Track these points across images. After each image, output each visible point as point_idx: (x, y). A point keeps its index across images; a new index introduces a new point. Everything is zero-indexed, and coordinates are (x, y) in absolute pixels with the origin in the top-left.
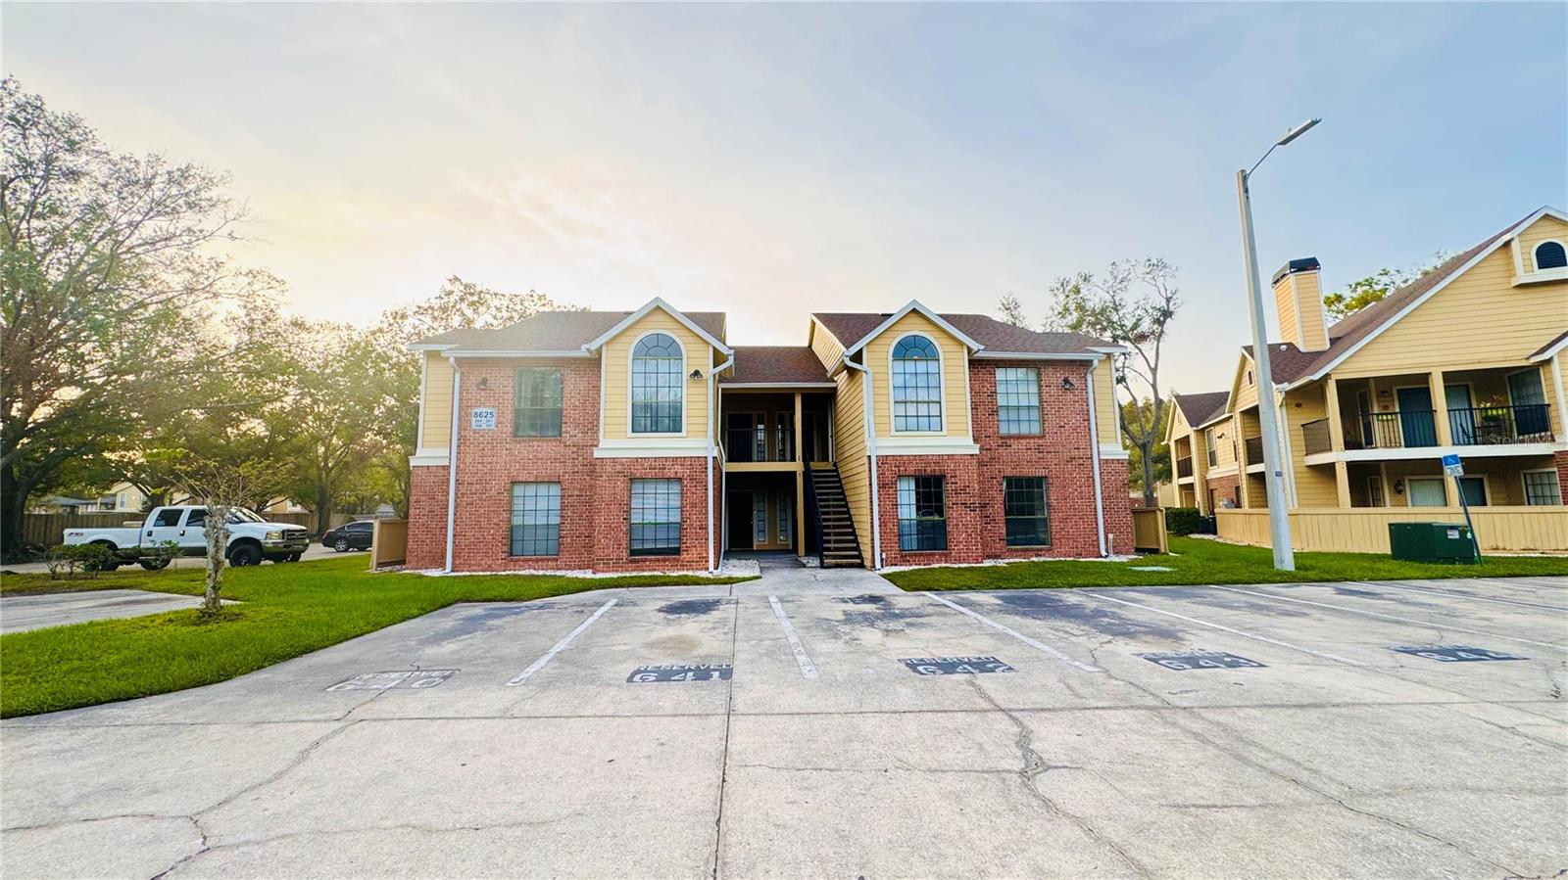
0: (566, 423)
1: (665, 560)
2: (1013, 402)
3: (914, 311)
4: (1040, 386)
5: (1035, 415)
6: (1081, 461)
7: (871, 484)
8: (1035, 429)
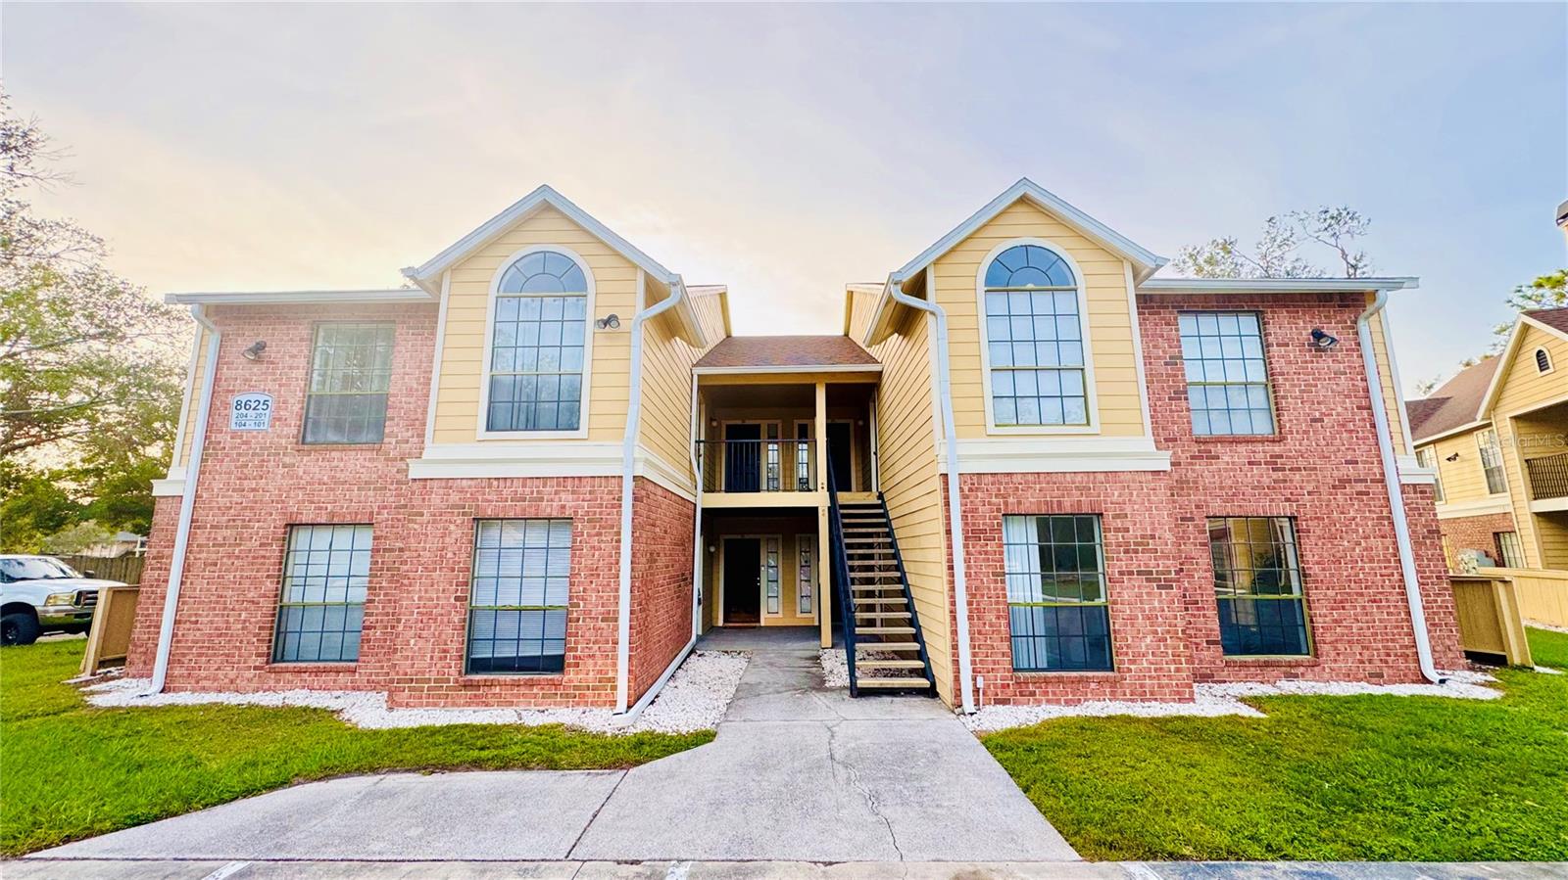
0: (392, 419)
1: (530, 684)
2: (1215, 375)
3: (1024, 200)
4: (1265, 347)
5: (1258, 397)
6: (1360, 487)
7: (949, 532)
8: (1262, 427)
